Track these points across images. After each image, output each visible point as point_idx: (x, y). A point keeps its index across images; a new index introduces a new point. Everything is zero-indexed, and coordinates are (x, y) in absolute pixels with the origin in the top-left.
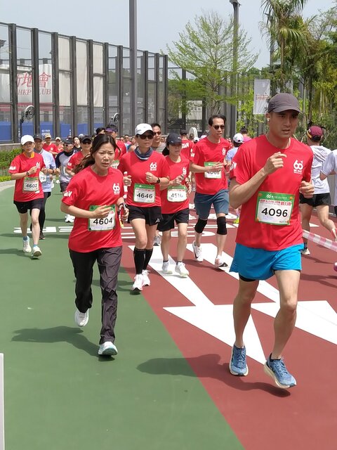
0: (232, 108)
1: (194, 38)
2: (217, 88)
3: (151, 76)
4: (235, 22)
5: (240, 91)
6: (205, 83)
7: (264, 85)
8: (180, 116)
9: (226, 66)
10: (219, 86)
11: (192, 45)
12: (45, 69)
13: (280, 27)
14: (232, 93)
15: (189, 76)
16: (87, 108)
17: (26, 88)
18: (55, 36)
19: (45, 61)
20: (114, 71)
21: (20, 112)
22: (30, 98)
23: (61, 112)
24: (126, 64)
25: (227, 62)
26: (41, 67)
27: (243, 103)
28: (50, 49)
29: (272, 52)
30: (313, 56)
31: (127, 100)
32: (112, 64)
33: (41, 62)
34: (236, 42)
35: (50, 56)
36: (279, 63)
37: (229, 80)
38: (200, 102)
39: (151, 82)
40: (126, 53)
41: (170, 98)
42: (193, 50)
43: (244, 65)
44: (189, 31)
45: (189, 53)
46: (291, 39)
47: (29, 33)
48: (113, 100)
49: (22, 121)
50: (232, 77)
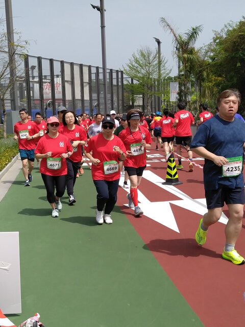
0: (159, 98)
1: (137, 61)
2: (150, 88)
3: (115, 82)
4: (159, 52)
5: (163, 89)
6: (144, 85)
7: (175, 85)
8: (131, 104)
9: (155, 76)
10: (151, 86)
11: (136, 65)
12: (58, 81)
13: (183, 54)
14: (158, 90)
15: (135, 82)
16: (80, 101)
17: (48, 91)
18: (62, 63)
19: (58, 76)
20: (95, 81)
21: (45, 104)
22: (50, 96)
23: (67, 104)
24: (101, 77)
25: (155, 73)
26: (55, 79)
27: (164, 95)
28: (60, 69)
29: (179, 67)
30: (201, 69)
31: (102, 96)
32: (93, 77)
33: (55, 77)
34: (160, 62)
35: (60, 74)
36: (183, 73)
37: (156, 83)
38: (141, 96)
39: (115, 86)
40: (101, 71)
41: (125, 94)
42: (137, 68)
43: (164, 75)
44: (134, 58)
45: (135, 69)
46: (189, 60)
47: (49, 61)
48: (95, 96)
49: (46, 109)
50: (158, 81)
